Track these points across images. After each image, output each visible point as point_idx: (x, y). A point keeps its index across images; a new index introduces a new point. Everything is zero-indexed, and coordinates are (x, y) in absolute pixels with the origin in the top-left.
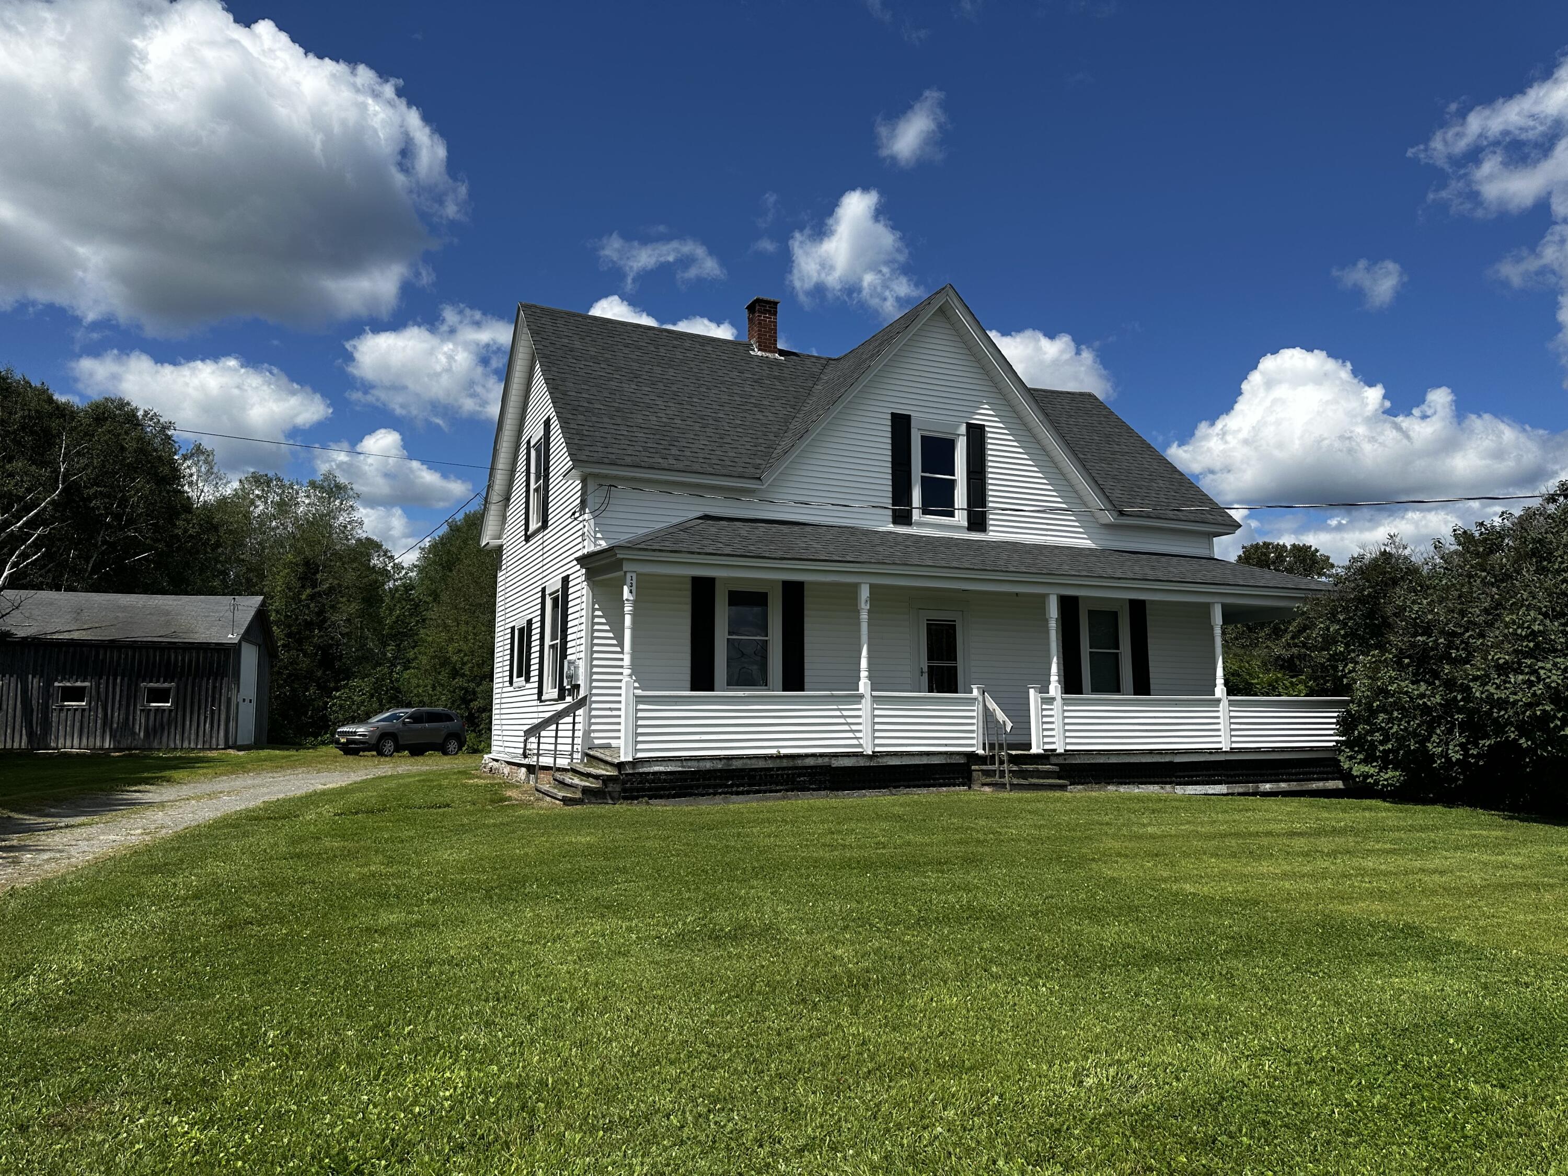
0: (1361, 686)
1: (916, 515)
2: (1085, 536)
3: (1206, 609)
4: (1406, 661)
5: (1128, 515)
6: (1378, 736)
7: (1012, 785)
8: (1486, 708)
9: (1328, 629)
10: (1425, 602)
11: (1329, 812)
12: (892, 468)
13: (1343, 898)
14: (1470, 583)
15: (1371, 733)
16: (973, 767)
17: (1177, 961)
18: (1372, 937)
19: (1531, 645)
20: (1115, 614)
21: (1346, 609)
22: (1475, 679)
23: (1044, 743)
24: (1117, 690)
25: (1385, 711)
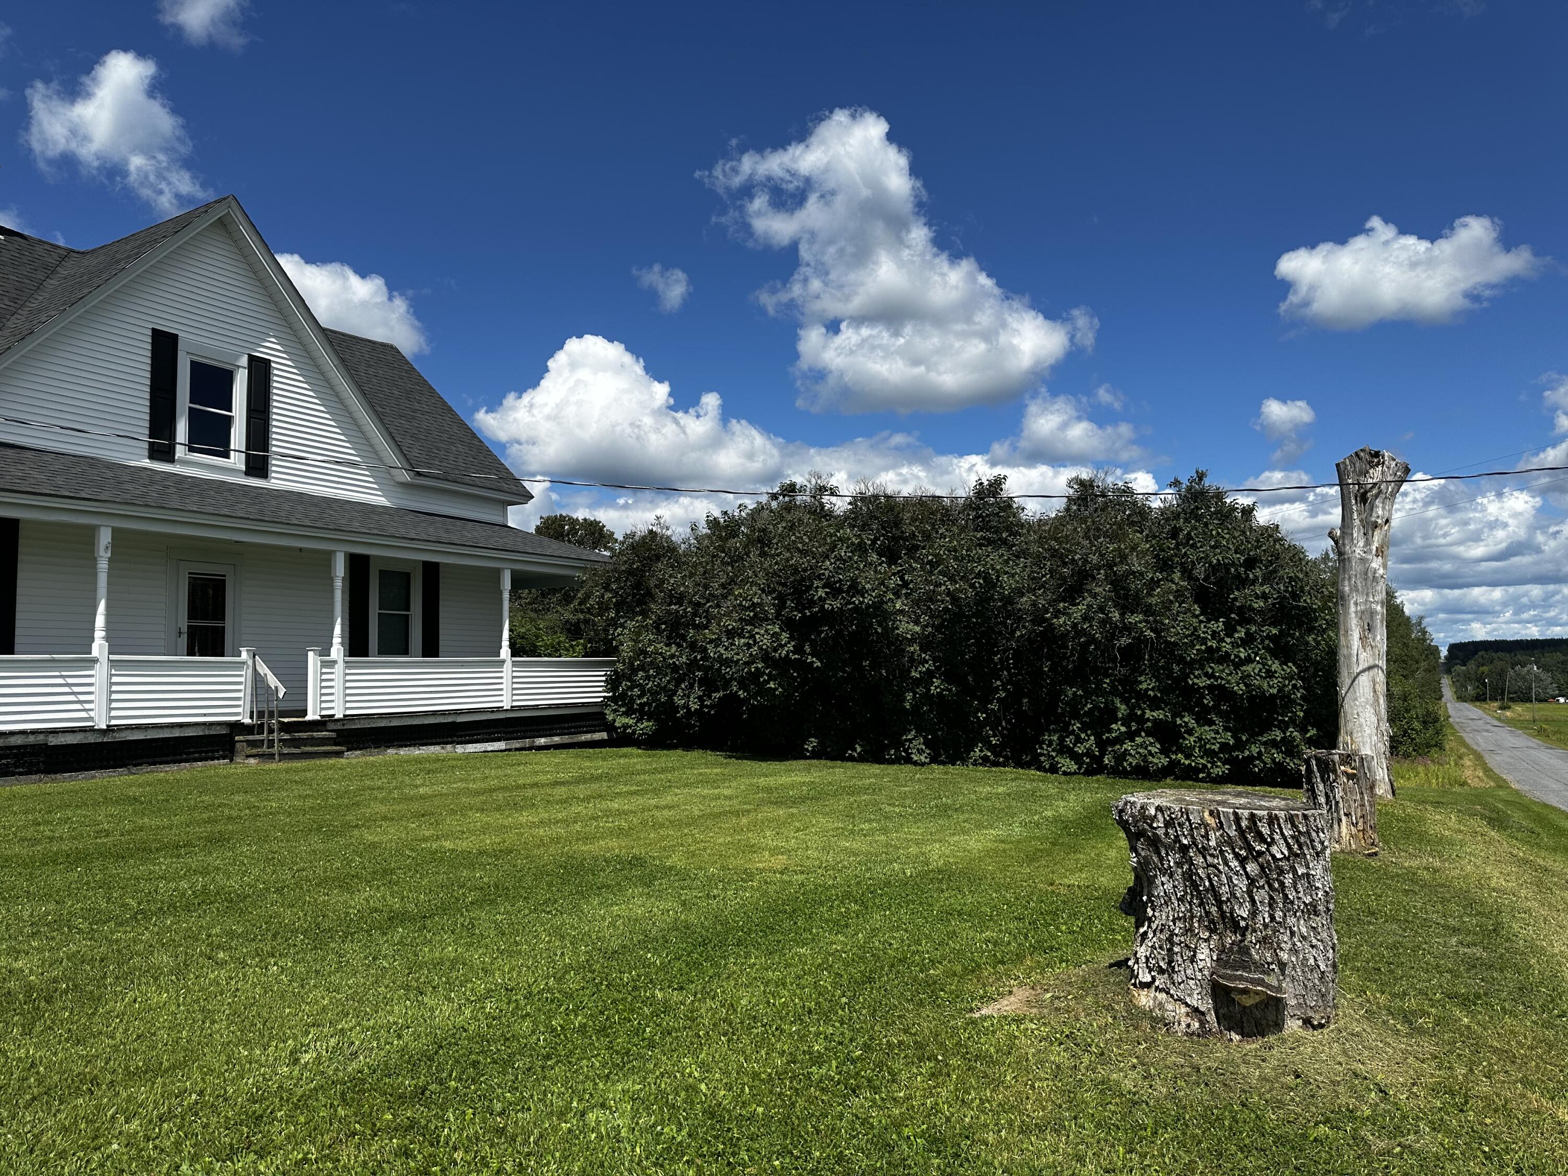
0: (626, 648)
1: (180, 452)
2: (379, 493)
3: (496, 574)
4: (663, 626)
5: (425, 476)
6: (636, 691)
7: (281, 754)
8: (717, 666)
9: (603, 597)
10: (679, 576)
11: (591, 761)
12: (151, 393)
13: (587, 839)
14: (713, 562)
15: (631, 688)
16: (237, 738)
17: (421, 920)
18: (605, 871)
19: (752, 614)
20: (407, 576)
21: (618, 580)
22: (711, 641)
23: (322, 709)
24: (405, 652)
25: (643, 669)
